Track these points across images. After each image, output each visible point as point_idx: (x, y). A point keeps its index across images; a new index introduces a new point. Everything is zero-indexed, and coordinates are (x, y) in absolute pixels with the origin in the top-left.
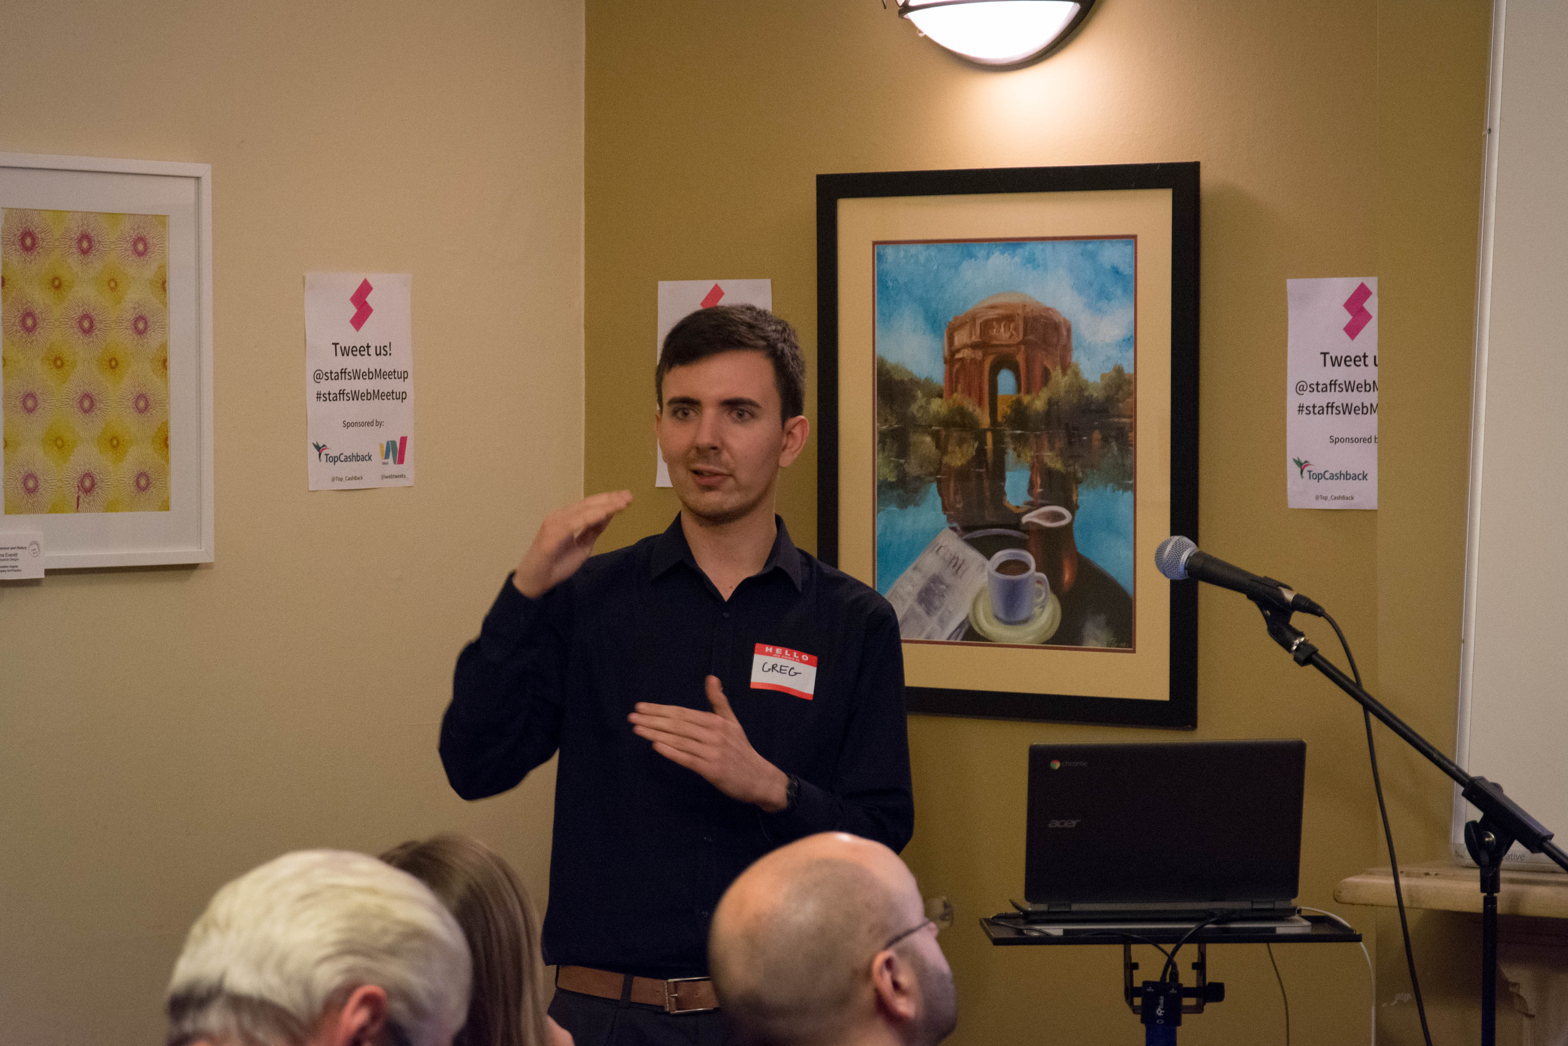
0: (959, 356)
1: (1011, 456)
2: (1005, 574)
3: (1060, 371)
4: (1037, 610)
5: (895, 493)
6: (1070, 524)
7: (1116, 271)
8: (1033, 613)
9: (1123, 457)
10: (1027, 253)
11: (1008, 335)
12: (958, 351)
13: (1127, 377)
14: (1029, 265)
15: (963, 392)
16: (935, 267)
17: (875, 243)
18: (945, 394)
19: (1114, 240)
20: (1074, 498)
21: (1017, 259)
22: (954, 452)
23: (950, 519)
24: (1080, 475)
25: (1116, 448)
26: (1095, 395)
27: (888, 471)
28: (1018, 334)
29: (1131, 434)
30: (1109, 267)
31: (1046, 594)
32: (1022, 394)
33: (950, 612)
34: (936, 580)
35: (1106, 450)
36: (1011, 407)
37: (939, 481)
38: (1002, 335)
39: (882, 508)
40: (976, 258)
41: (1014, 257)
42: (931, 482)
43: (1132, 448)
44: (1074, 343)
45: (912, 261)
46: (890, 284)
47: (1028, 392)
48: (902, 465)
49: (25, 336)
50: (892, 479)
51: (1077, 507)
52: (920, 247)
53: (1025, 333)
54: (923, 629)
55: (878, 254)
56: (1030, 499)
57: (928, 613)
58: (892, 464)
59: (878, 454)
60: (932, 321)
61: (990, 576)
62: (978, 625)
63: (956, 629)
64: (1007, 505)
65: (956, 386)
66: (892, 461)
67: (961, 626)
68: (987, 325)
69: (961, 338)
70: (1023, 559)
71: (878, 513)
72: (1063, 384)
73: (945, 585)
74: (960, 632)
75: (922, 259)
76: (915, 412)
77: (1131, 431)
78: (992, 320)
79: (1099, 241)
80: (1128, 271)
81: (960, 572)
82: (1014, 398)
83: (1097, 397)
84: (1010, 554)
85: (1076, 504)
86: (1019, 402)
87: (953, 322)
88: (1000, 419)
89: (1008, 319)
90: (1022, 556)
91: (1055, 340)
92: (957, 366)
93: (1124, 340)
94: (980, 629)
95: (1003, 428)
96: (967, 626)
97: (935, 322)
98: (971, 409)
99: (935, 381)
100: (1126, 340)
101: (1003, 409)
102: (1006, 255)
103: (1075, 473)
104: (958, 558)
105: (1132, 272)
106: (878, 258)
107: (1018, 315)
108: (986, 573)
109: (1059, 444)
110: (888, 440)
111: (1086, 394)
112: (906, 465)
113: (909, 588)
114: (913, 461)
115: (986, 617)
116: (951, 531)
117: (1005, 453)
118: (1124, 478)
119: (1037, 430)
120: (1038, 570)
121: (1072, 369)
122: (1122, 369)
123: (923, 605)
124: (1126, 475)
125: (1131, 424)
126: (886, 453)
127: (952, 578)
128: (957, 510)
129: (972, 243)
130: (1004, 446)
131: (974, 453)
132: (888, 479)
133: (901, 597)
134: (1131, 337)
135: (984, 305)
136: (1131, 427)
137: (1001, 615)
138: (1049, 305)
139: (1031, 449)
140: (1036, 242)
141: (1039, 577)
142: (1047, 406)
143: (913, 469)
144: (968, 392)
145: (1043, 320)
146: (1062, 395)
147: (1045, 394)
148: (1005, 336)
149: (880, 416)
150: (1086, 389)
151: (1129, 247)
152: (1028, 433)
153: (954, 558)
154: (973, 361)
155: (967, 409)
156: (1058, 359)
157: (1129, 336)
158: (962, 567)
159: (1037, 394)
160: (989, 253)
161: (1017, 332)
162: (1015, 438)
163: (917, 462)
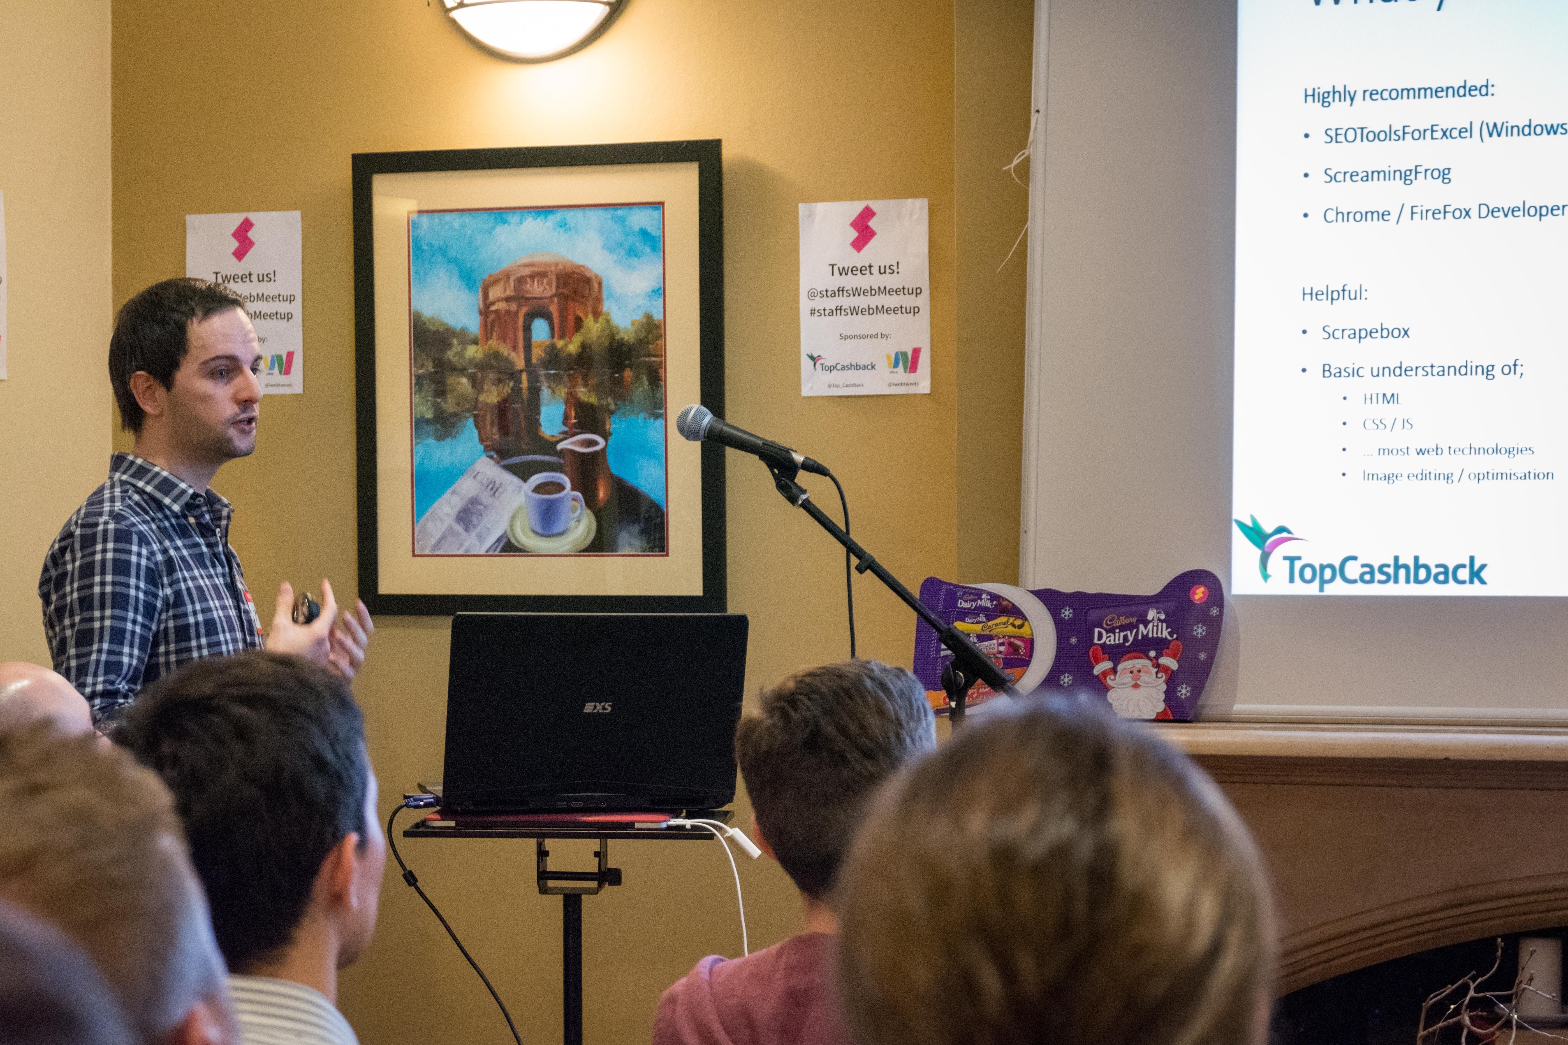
0: (493, 308)
1: (545, 393)
2: (541, 494)
3: (592, 318)
4: (573, 524)
5: (431, 428)
6: (604, 450)
7: (644, 233)
8: (569, 526)
10: (558, 219)
11: (542, 289)
12: (493, 304)
13: (657, 322)
14: (562, 230)
15: (498, 339)
16: (469, 232)
17: (409, 213)
18: (480, 342)
19: (642, 206)
20: (607, 427)
21: (549, 224)
22: (490, 391)
23: (486, 449)
24: (612, 407)
25: (646, 383)
27: (425, 409)
28: (551, 290)
29: (662, 371)
30: (638, 229)
31: (582, 509)
32: (555, 339)
33: (488, 529)
34: (474, 501)
35: (637, 385)
36: (544, 352)
37: (476, 417)
38: (536, 289)
40: (509, 223)
41: (546, 222)
42: (467, 418)
43: (663, 383)
44: (605, 295)
45: (447, 227)
46: (425, 248)
47: (561, 337)
48: (439, 404)
50: (429, 415)
51: (610, 434)
52: (454, 215)
53: (558, 288)
54: (462, 544)
55: (413, 222)
56: (565, 429)
57: (467, 530)
58: (429, 404)
59: (415, 395)
60: (467, 278)
61: (526, 496)
62: (516, 539)
63: (494, 544)
64: (542, 435)
65: (491, 334)
66: (429, 400)
67: (499, 540)
68: (520, 281)
69: (495, 293)
70: (559, 481)
71: (415, 446)
72: (595, 330)
73: (482, 505)
74: (498, 545)
75: (456, 225)
76: (451, 358)
77: (661, 368)
78: (526, 276)
79: (628, 207)
80: (655, 232)
81: (497, 494)
82: (548, 343)
83: (628, 340)
84: (545, 477)
85: (609, 432)
86: (553, 346)
87: (487, 279)
88: (534, 361)
89: (541, 275)
90: (559, 478)
91: (587, 293)
92: (492, 317)
93: (653, 291)
94: (518, 542)
95: (538, 368)
96: (504, 540)
97: (470, 278)
98: (506, 353)
99: (471, 330)
100: (655, 291)
101: (537, 353)
102: (538, 220)
103: (608, 405)
104: (495, 482)
105: (660, 234)
106: (412, 226)
107: (551, 271)
108: (522, 493)
109: (592, 382)
110: (425, 382)
111: (618, 337)
112: (442, 403)
113: (447, 509)
114: (450, 400)
115: (523, 531)
116: (488, 459)
117: (540, 390)
118: (655, 408)
119: (572, 369)
120: (573, 489)
121: (604, 316)
122: (652, 316)
123: (462, 524)
124: (657, 406)
125: (661, 362)
126: (423, 394)
127: (490, 499)
128: (493, 440)
129: (505, 211)
130: (538, 384)
131: (509, 391)
132: (426, 416)
133: (440, 518)
134: (661, 288)
135: (518, 264)
136: (661, 364)
137: (538, 529)
138: (581, 263)
139: (565, 386)
140: (566, 209)
141: (574, 495)
142: (580, 350)
143: (450, 405)
144: (503, 338)
145: (575, 275)
146: (594, 339)
147: (578, 339)
148: (539, 290)
149: (415, 361)
150: (618, 333)
151: (657, 212)
152: (562, 372)
153: (491, 482)
154: (508, 312)
155: (502, 354)
156: (590, 309)
157: (658, 288)
158: (499, 490)
159: (571, 339)
160: (521, 218)
161: (551, 287)
162: (549, 377)
163: (454, 400)
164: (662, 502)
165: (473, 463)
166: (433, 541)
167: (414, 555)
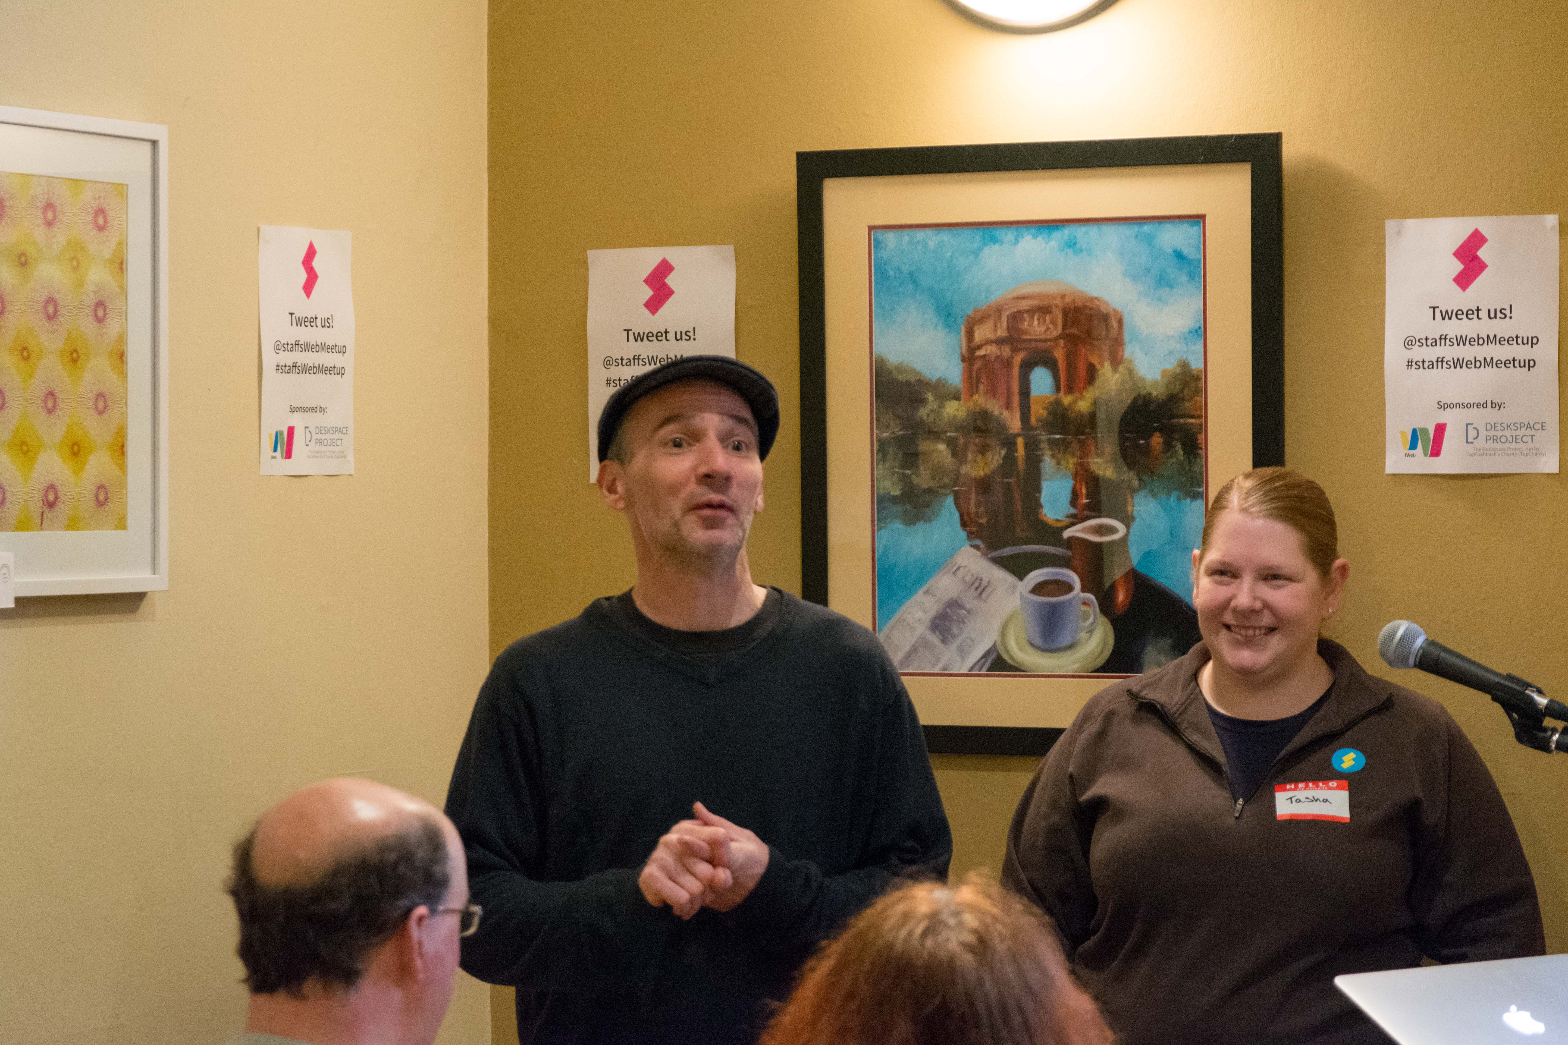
0: (980, 353)
1: (1048, 463)
2: (1042, 595)
3: (1110, 368)
4: (1083, 635)
5: (900, 508)
6: (1124, 540)
7: (1179, 255)
8: (1078, 638)
10: (1066, 237)
11: (1043, 328)
12: (979, 347)
13: (1194, 372)
14: (1070, 251)
15: (986, 393)
16: (949, 254)
17: (871, 228)
18: (962, 397)
19: (1177, 221)
20: (1129, 509)
21: (1053, 243)
22: (975, 461)
23: (971, 535)
24: (1136, 484)
25: (1181, 452)
27: (890, 483)
28: (1056, 329)
29: (1201, 437)
30: (1170, 251)
31: (1095, 616)
32: (1061, 394)
33: (972, 640)
34: (954, 604)
35: (1168, 454)
36: (1047, 409)
37: (956, 494)
38: (1036, 328)
39: (882, 525)
40: (1002, 243)
41: (1049, 241)
42: (945, 495)
43: (1203, 453)
44: (1127, 336)
45: (920, 247)
46: (891, 273)
47: (1070, 391)
48: (908, 477)
50: (896, 492)
51: (1133, 519)
52: (930, 232)
53: (1065, 327)
54: (938, 660)
55: (875, 240)
56: (1073, 511)
57: (944, 641)
58: (896, 477)
59: (877, 465)
60: (946, 313)
61: (1022, 597)
62: (1008, 653)
63: (980, 660)
64: (1044, 519)
65: (977, 386)
66: (895, 472)
67: (985, 656)
68: (1016, 317)
69: (982, 333)
70: (1065, 579)
72: (1114, 381)
73: (964, 609)
74: (985, 662)
75: (932, 245)
76: (925, 417)
77: (1201, 433)
78: (1022, 312)
79: (1156, 222)
80: (1195, 255)
81: (984, 595)
82: (1052, 399)
83: (1157, 395)
84: (1047, 573)
85: (1131, 515)
86: (1057, 403)
87: (972, 316)
88: (1033, 421)
89: (1043, 310)
90: (1064, 575)
91: (1103, 333)
92: (978, 364)
93: (1190, 332)
94: (1012, 658)
95: (1038, 432)
96: (993, 656)
97: (949, 314)
98: (996, 413)
99: (950, 382)
100: (1194, 332)
101: (1038, 411)
102: (1039, 239)
103: (1130, 482)
104: (981, 579)
105: (1200, 256)
106: (874, 245)
107: (1056, 306)
108: (1017, 594)
109: (1109, 449)
110: (890, 449)
111: (1143, 391)
112: (913, 477)
113: (919, 614)
114: (922, 472)
115: (1018, 644)
116: (973, 550)
117: (1041, 461)
118: (1192, 485)
119: (1080, 433)
120: (1083, 590)
121: (1125, 365)
122: (1188, 363)
123: (937, 633)
124: (1195, 482)
125: (1201, 425)
126: (888, 465)
127: (975, 602)
128: (980, 525)
129: (996, 227)
130: (1038, 453)
131: (1001, 462)
132: (892, 493)
133: (909, 624)
134: (1200, 328)
135: (1012, 296)
136: (1201, 429)
137: (1038, 642)
138: (1094, 294)
139: (1074, 455)
140: (1076, 225)
141: (1084, 598)
142: (1093, 408)
143: (923, 480)
144: (992, 392)
145: (1087, 311)
146: (1113, 393)
147: (1091, 394)
148: (1038, 329)
149: (877, 420)
150: (1143, 386)
151: (1195, 228)
152: (1070, 437)
153: (977, 579)
154: (999, 358)
155: (992, 412)
156: (1107, 355)
157: (1197, 327)
158: (986, 590)
159: (1082, 394)
160: (1017, 236)
161: (1055, 325)
162: (1052, 443)
163: (928, 472)
165: (952, 555)
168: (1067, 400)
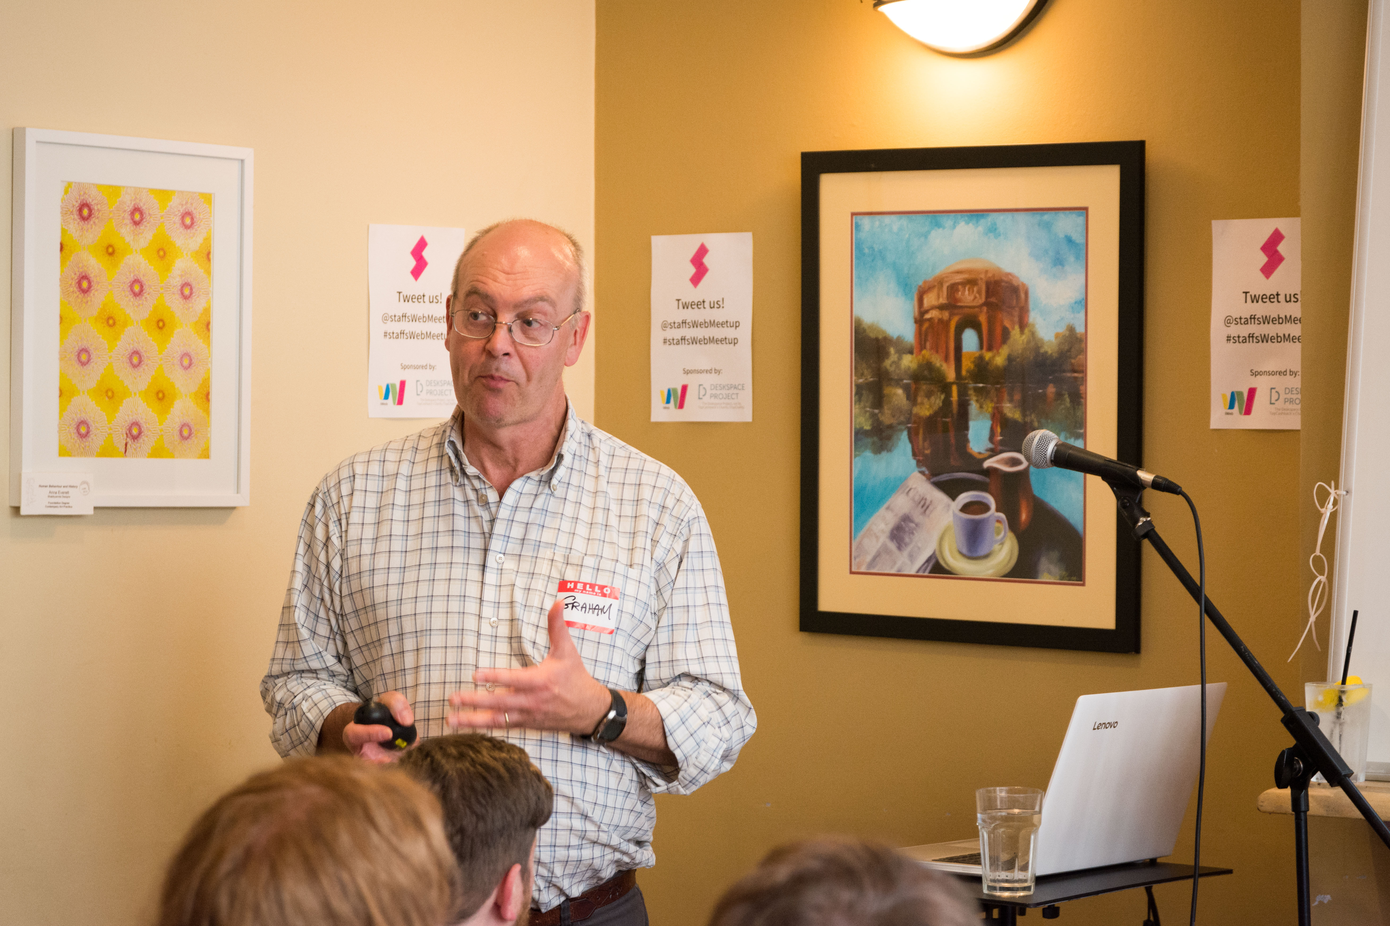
0: (927, 316)
1: (974, 407)
2: (968, 513)
3: (1018, 330)
4: (996, 547)
5: (869, 440)
6: (1027, 470)
7: (1069, 240)
8: (993, 549)
9: (1074, 409)
10: (989, 223)
11: (972, 298)
12: (927, 312)
13: (1079, 336)
14: (991, 234)
15: (932, 348)
16: (907, 236)
17: (853, 214)
18: (915, 351)
19: (1068, 212)
21: (980, 229)
22: (922, 403)
23: (919, 463)
24: (1036, 424)
25: (1068, 400)
26: (1050, 352)
27: (863, 420)
28: (981, 298)
29: (1082, 388)
30: (1063, 236)
31: (1005, 533)
32: (984, 351)
33: (919, 548)
34: (906, 519)
35: (1059, 402)
36: (974, 363)
37: (909, 430)
38: (967, 297)
39: (857, 453)
40: (944, 228)
41: (977, 227)
42: (902, 430)
43: (1083, 400)
44: (1031, 305)
45: (887, 230)
46: (866, 251)
47: (990, 349)
48: (876, 415)
49: (80, 296)
50: (867, 427)
52: (893, 217)
53: (987, 297)
54: (895, 563)
55: (856, 223)
56: (990, 446)
57: (899, 548)
58: (868, 414)
59: (855, 404)
60: (904, 284)
61: (954, 515)
62: (944, 559)
63: (924, 564)
64: (970, 451)
65: (925, 343)
66: (867, 411)
67: (928, 561)
68: (953, 289)
69: (930, 300)
70: (984, 501)
71: (855, 457)
72: (1021, 342)
73: (914, 522)
74: (928, 566)
75: (895, 228)
76: (888, 367)
77: (1082, 384)
78: (958, 284)
79: (1053, 212)
80: (1080, 239)
81: (928, 512)
82: (977, 355)
83: (1052, 353)
84: (972, 495)
86: (981, 358)
87: (923, 286)
88: (964, 373)
89: (971, 282)
90: (984, 497)
91: (1014, 302)
92: (926, 325)
93: (1076, 303)
94: (946, 563)
95: (967, 381)
96: (933, 561)
97: (906, 285)
98: (938, 365)
99: (906, 340)
100: (1079, 303)
101: (967, 364)
102: (971, 225)
103: (1032, 422)
104: (926, 499)
105: (1083, 241)
106: (855, 228)
107: (981, 279)
108: (951, 513)
109: (1017, 397)
110: (864, 392)
111: (1042, 351)
112: (879, 415)
113: (882, 526)
114: (886, 411)
115: (951, 553)
116: (919, 475)
117: (969, 405)
118: (1075, 427)
119: (998, 383)
120: (997, 510)
121: (1029, 329)
122: (1074, 328)
123: (895, 542)
124: (1078, 425)
125: (1083, 378)
126: (862, 404)
127: (921, 517)
128: (925, 456)
129: (940, 214)
130: (967, 398)
131: (941, 404)
132: (864, 427)
133: (875, 534)
134: (1083, 299)
135: (950, 270)
136: (1082, 381)
137: (965, 551)
138: (1009, 271)
139: (992, 401)
140: (997, 213)
141: (999, 517)
142: (1007, 363)
143: (886, 418)
144: (936, 349)
145: (1003, 284)
146: (1020, 352)
147: (1005, 351)
148: (969, 298)
149: (857, 370)
150: (1042, 347)
151: (1081, 218)
152: (989, 386)
153: (922, 499)
154: (941, 321)
155: (935, 364)
156: (1016, 319)
157: (1081, 299)
158: (930, 507)
159: (998, 351)
160: (955, 222)
161: (980, 294)
162: (978, 391)
163: (889, 412)
164: (1080, 528)
165: (907, 479)
166: (869, 558)
167: (852, 573)
168: (988, 356)
